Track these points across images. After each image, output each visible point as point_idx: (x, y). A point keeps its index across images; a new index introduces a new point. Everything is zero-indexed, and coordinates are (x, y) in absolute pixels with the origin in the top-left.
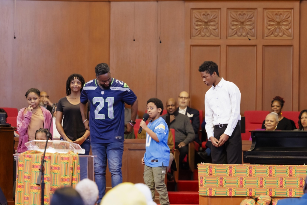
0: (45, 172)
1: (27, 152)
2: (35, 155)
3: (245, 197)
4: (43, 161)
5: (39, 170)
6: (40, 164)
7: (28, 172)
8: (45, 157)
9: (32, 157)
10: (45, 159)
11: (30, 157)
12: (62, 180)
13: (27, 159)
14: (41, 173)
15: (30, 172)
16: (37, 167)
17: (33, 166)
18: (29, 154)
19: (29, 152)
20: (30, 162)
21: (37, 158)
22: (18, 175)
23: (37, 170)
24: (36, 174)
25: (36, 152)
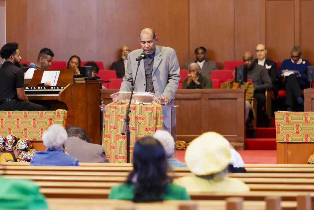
0: (130, 122)
1: (113, 103)
2: (121, 106)
4: (128, 112)
5: (125, 120)
6: (125, 114)
7: (114, 122)
8: (130, 108)
9: (118, 108)
10: (130, 110)
11: (116, 108)
12: (147, 129)
13: (113, 109)
14: (126, 123)
15: (116, 122)
16: (122, 117)
17: (119, 117)
18: (114, 105)
19: (115, 103)
20: (116, 113)
21: (122, 109)
22: (105, 125)
23: (123, 120)
24: (121, 124)
25: (122, 103)
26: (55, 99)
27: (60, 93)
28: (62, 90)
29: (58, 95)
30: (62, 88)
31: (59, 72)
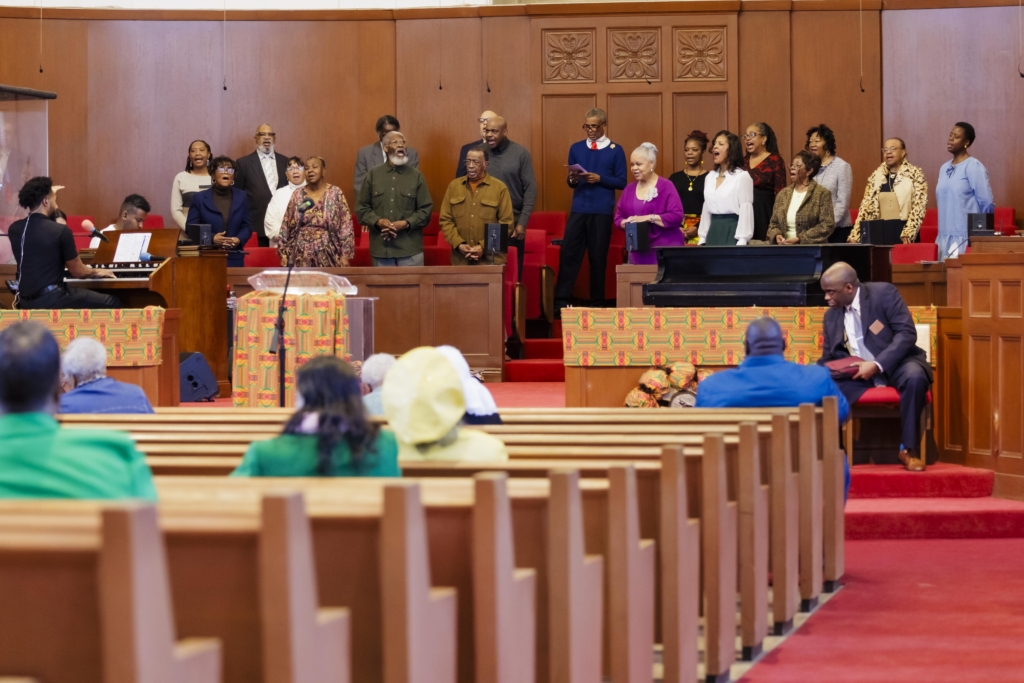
0: (286, 328)
1: (253, 293)
2: (267, 298)
3: (648, 367)
4: (282, 309)
5: (275, 325)
6: (275, 315)
7: (255, 329)
8: (285, 303)
9: (261, 302)
10: (285, 306)
11: (257, 302)
12: (317, 343)
13: (252, 306)
14: (277, 330)
15: (259, 329)
16: (270, 320)
17: (264, 320)
18: (255, 298)
19: (257, 294)
20: (258, 312)
21: (270, 304)
22: (237, 336)
23: (272, 326)
24: (268, 333)
25: (269, 294)
26: (143, 286)
27: (152, 275)
28: (155, 270)
29: (147, 279)
30: (155, 265)
31: (148, 236)
